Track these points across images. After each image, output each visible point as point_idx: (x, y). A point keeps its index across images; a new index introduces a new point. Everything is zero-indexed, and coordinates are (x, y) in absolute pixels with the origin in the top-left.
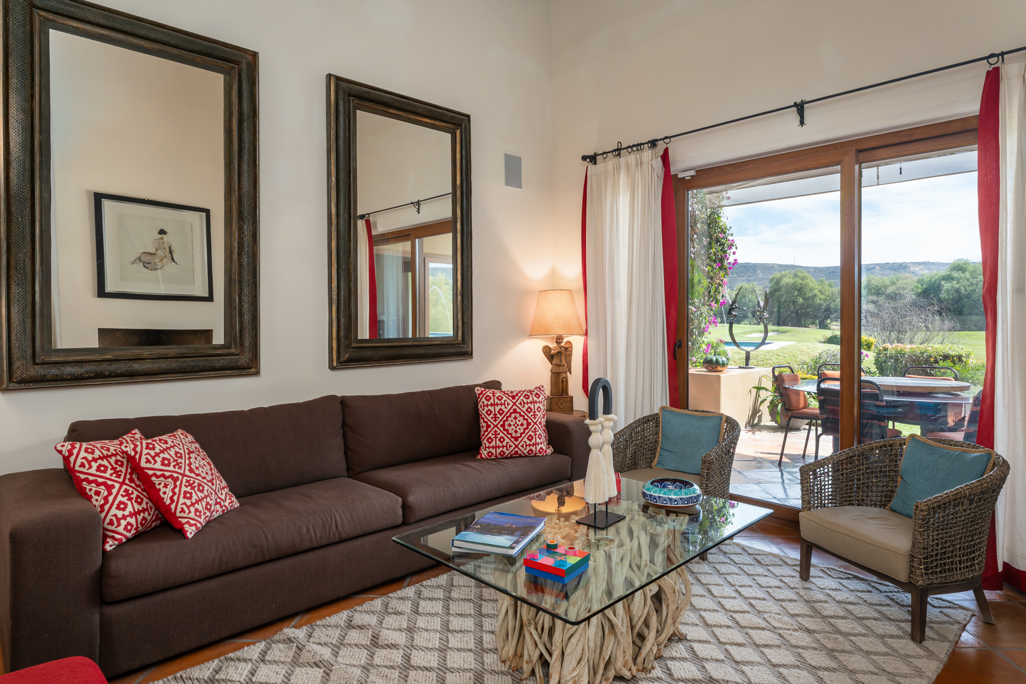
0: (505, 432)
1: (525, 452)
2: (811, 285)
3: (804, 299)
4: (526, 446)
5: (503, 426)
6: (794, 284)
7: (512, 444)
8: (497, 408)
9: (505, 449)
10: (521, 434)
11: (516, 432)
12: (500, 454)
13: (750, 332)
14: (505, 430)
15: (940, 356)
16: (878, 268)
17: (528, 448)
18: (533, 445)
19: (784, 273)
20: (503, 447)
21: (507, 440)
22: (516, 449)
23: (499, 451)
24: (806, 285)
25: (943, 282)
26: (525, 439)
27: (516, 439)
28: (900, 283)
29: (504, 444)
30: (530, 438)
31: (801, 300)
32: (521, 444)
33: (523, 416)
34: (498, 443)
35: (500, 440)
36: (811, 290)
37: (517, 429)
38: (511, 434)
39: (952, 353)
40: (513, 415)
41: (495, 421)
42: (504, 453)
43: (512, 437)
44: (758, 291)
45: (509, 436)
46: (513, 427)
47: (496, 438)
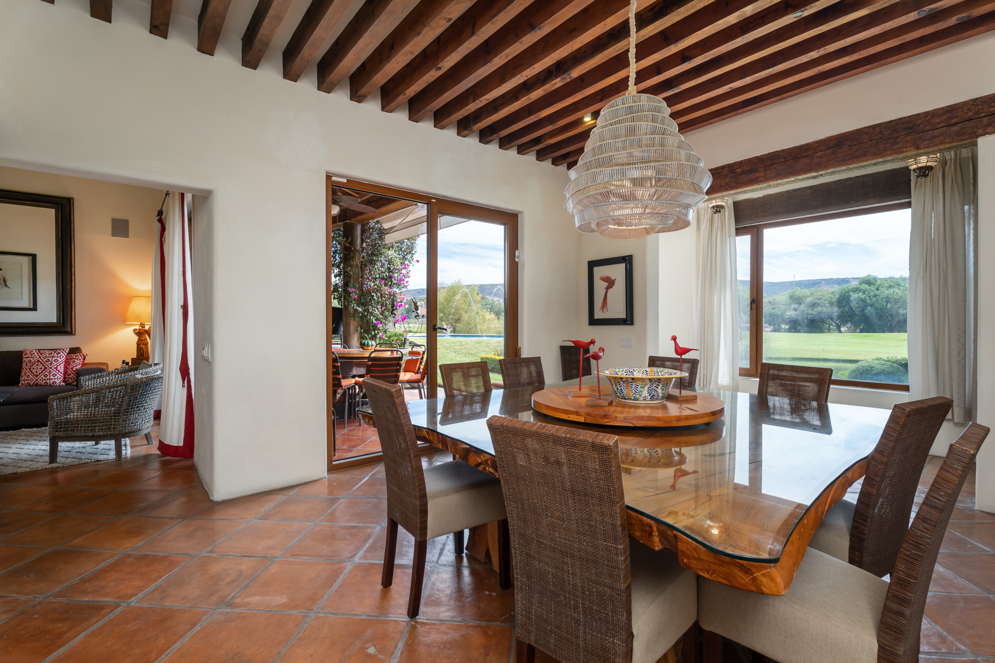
0: (30, 372)
1: (43, 383)
4: (43, 380)
5: (30, 369)
7: (34, 379)
8: (28, 359)
9: (30, 381)
10: (40, 373)
11: (37, 372)
12: (27, 384)
14: (30, 371)
17: (44, 381)
18: (48, 379)
20: (29, 380)
21: (31, 376)
22: (37, 382)
23: (26, 382)
25: (851, 293)
26: (42, 376)
27: (37, 376)
29: (29, 378)
30: (46, 376)
32: (39, 379)
33: (43, 364)
34: (26, 378)
35: (27, 376)
37: (38, 371)
38: (33, 373)
40: (36, 363)
41: (26, 366)
42: (30, 384)
43: (34, 375)
45: (32, 374)
46: (35, 370)
47: (25, 375)
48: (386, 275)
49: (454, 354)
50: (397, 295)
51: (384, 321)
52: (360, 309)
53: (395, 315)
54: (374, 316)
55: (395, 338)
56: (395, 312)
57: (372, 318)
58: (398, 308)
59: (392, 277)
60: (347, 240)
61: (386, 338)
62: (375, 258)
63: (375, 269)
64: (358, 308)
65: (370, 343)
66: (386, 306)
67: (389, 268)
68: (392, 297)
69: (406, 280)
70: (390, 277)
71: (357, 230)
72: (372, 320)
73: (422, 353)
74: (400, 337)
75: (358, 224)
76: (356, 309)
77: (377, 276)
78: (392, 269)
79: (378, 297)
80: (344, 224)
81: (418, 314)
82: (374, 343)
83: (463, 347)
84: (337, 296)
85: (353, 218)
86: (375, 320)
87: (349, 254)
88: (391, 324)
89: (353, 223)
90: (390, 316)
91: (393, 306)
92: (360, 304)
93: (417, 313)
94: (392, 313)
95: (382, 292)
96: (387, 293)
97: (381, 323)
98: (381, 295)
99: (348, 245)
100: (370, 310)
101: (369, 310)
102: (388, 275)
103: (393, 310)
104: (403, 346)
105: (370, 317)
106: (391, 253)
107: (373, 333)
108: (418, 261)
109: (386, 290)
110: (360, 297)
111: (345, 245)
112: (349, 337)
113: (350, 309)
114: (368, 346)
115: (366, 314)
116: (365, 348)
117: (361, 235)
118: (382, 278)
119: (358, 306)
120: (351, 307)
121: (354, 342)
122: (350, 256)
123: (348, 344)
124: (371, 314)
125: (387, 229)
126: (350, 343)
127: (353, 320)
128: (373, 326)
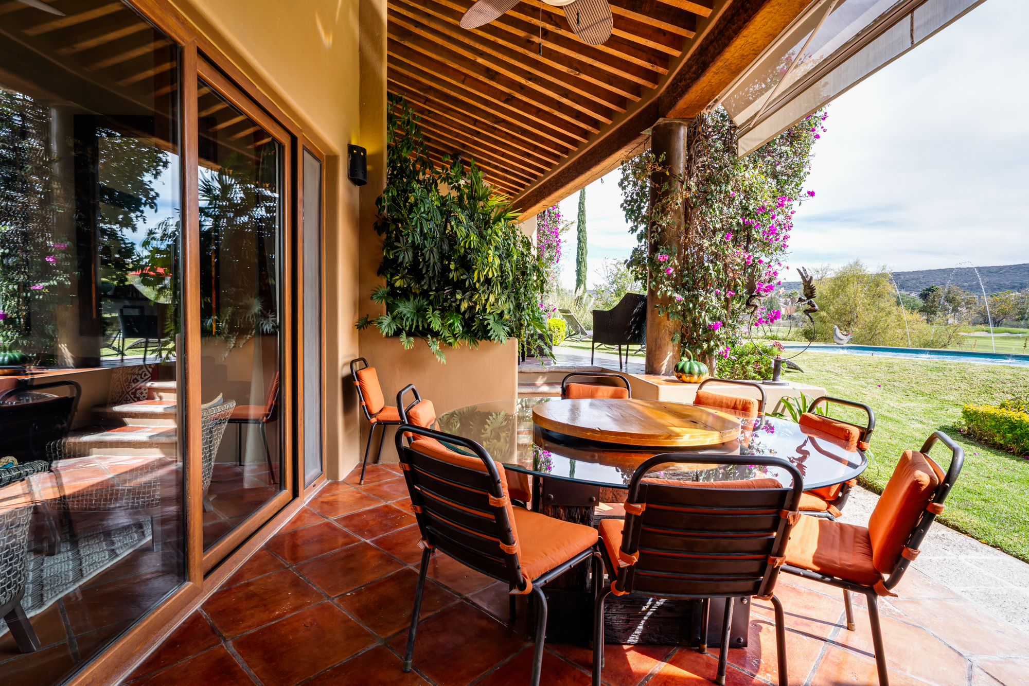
48: (738, 224)
49: (878, 390)
50: (760, 266)
51: (730, 321)
52: (678, 296)
53: (756, 307)
54: (708, 311)
55: (753, 358)
56: (755, 301)
57: (703, 314)
58: (762, 293)
59: (750, 227)
60: (658, 157)
61: (733, 357)
62: (713, 188)
63: (714, 210)
64: (676, 295)
65: (696, 369)
66: (735, 290)
67: (745, 208)
68: (750, 270)
69: (783, 233)
70: (747, 227)
71: (679, 138)
72: (704, 320)
73: (856, 433)
74: (765, 357)
75: (680, 124)
76: (671, 296)
77: (718, 226)
78: (751, 208)
79: (718, 271)
80: (654, 129)
81: (813, 306)
82: (704, 368)
83: (896, 377)
84: (641, 274)
85: (670, 109)
86: (711, 319)
87: (662, 186)
88: (744, 329)
89: (671, 124)
90: (744, 311)
91: (751, 288)
92: (679, 285)
93: (810, 303)
94: (748, 304)
95: (727, 261)
96: (739, 260)
97: (724, 325)
98: (726, 266)
99: (660, 168)
100: (701, 299)
101: (697, 298)
102: (741, 221)
103: (752, 297)
104: (771, 376)
105: (699, 313)
106: (750, 175)
107: (705, 346)
108: (812, 194)
109: (737, 255)
110: (680, 274)
111: (655, 169)
112: (657, 353)
113: (660, 297)
114: (691, 373)
115: (691, 305)
116: (684, 377)
117: (688, 149)
118: (729, 230)
119: (676, 290)
120: (661, 292)
121: (665, 362)
122: (663, 190)
123: (655, 366)
124: (702, 305)
125: (742, 126)
126: (659, 363)
127: (666, 318)
128: (705, 331)
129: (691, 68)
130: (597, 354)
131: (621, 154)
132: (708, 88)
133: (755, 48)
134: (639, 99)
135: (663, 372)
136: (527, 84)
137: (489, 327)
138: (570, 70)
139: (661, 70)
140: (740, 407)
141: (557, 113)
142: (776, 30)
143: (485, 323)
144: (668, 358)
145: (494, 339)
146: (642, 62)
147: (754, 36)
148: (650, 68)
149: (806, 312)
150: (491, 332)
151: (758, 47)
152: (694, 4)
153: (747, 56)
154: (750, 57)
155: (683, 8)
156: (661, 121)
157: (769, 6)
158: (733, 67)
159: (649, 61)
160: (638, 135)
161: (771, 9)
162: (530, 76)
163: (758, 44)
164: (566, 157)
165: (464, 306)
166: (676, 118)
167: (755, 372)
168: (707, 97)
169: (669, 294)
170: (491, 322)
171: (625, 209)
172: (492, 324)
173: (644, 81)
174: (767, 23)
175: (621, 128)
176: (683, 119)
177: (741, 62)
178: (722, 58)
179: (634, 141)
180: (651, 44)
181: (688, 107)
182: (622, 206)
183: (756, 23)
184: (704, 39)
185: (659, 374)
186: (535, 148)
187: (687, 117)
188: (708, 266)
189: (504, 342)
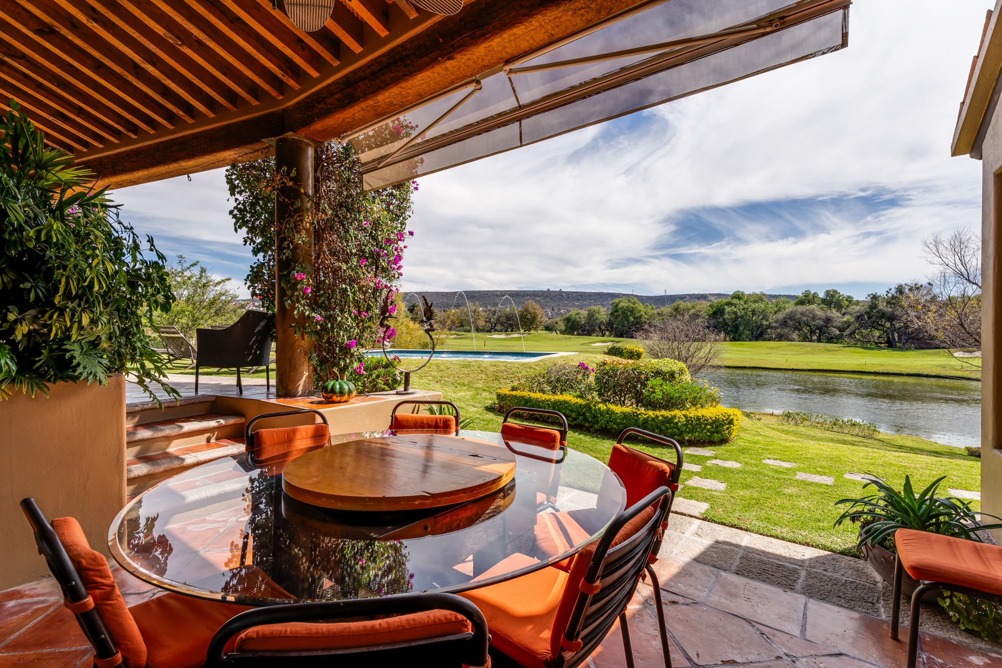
2: (639, 308)
3: (635, 318)
6: (627, 307)
13: (595, 342)
15: (652, 372)
16: (688, 297)
19: (621, 299)
24: (636, 308)
25: (726, 307)
28: (698, 308)
31: (632, 319)
36: (639, 311)
39: (664, 369)
44: (603, 313)
48: (370, 251)
52: (316, 316)
53: (388, 327)
54: (346, 330)
55: (382, 372)
56: (388, 322)
57: (340, 334)
59: (379, 254)
60: (289, 173)
61: (364, 372)
62: (347, 215)
63: (349, 235)
64: (313, 314)
66: (370, 310)
67: (375, 238)
70: (376, 255)
71: (307, 158)
72: (342, 340)
75: (309, 145)
76: (308, 316)
77: (353, 251)
78: (379, 237)
79: (355, 293)
80: (278, 141)
84: (261, 290)
85: (304, 126)
86: (349, 338)
87: (293, 204)
89: (300, 142)
91: (384, 309)
92: (314, 304)
93: (430, 324)
95: (362, 284)
96: (371, 284)
97: (359, 344)
98: (359, 288)
99: (291, 183)
100: (338, 319)
101: (334, 318)
102: (372, 249)
103: (385, 318)
105: (337, 332)
106: (378, 208)
107: (342, 363)
109: (368, 278)
111: (283, 183)
112: (292, 374)
113: (296, 317)
114: (342, 393)
115: (329, 325)
116: (335, 398)
117: (315, 171)
118: (361, 255)
119: (313, 310)
120: (299, 310)
121: (302, 382)
122: (295, 207)
123: (290, 388)
124: (340, 326)
125: (366, 164)
126: (295, 384)
127: (301, 337)
128: (341, 349)
129: (333, 94)
130: (203, 379)
131: (229, 154)
132: (350, 120)
133: (404, 100)
134: (257, 103)
135: (300, 393)
136: (89, 25)
137: (75, 362)
138: (169, 35)
139: (291, 83)
140: (441, 425)
141: (131, 78)
142: (426, 93)
143: (68, 355)
144: (304, 378)
145: (86, 379)
146: (272, 66)
147: (408, 91)
148: (280, 76)
149: (427, 331)
150: (80, 370)
151: (406, 101)
152: (347, 35)
153: (395, 105)
154: (397, 106)
155: (335, 33)
156: (290, 135)
157: (431, 71)
158: (379, 110)
159: (280, 68)
160: (257, 140)
161: (431, 75)
162: (95, 16)
163: (408, 99)
164: (134, 137)
165: (22, 330)
166: (306, 137)
167: (385, 384)
168: (344, 128)
169: (307, 313)
170: (77, 354)
171: (235, 216)
172: (78, 358)
173: (268, 87)
174: (423, 84)
175: (228, 126)
176: (313, 141)
177: (388, 108)
178: (375, 98)
179: (249, 146)
180: (288, 51)
181: (323, 131)
182: (231, 212)
183: (415, 81)
184: (351, 72)
185: (295, 396)
186: (80, 112)
187: (318, 139)
188: (346, 288)
189: (105, 382)
